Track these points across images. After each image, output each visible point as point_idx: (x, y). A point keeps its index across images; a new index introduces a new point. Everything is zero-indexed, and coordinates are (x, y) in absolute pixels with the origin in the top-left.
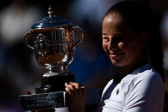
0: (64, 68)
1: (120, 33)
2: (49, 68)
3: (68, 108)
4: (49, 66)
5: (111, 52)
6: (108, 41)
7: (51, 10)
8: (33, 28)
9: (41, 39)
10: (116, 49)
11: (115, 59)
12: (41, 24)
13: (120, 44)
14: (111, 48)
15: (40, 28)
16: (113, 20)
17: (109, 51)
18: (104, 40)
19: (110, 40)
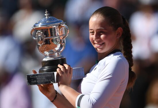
0: (58, 54)
1: (102, 28)
2: (47, 55)
3: (58, 83)
4: (47, 53)
5: (95, 42)
6: (94, 34)
7: (47, 13)
8: (34, 26)
9: (39, 34)
10: (99, 39)
11: (99, 48)
12: (41, 23)
13: (102, 36)
14: (96, 39)
15: (40, 27)
16: (97, 19)
17: (94, 41)
18: (90, 34)
19: (95, 33)
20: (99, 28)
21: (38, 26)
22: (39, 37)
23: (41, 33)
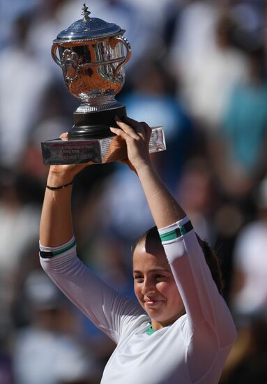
2: (84, 100)
4: (85, 96)
5: (146, 298)
6: (142, 282)
8: (59, 39)
9: (68, 57)
10: (154, 292)
14: (146, 291)
17: (143, 296)
19: (145, 279)
20: (152, 268)
21: (68, 39)
22: (68, 62)
23: (73, 53)
